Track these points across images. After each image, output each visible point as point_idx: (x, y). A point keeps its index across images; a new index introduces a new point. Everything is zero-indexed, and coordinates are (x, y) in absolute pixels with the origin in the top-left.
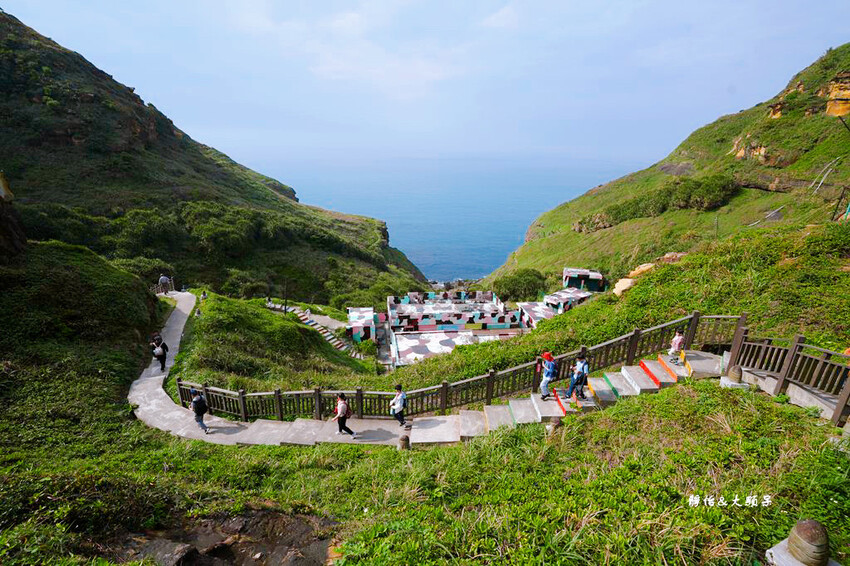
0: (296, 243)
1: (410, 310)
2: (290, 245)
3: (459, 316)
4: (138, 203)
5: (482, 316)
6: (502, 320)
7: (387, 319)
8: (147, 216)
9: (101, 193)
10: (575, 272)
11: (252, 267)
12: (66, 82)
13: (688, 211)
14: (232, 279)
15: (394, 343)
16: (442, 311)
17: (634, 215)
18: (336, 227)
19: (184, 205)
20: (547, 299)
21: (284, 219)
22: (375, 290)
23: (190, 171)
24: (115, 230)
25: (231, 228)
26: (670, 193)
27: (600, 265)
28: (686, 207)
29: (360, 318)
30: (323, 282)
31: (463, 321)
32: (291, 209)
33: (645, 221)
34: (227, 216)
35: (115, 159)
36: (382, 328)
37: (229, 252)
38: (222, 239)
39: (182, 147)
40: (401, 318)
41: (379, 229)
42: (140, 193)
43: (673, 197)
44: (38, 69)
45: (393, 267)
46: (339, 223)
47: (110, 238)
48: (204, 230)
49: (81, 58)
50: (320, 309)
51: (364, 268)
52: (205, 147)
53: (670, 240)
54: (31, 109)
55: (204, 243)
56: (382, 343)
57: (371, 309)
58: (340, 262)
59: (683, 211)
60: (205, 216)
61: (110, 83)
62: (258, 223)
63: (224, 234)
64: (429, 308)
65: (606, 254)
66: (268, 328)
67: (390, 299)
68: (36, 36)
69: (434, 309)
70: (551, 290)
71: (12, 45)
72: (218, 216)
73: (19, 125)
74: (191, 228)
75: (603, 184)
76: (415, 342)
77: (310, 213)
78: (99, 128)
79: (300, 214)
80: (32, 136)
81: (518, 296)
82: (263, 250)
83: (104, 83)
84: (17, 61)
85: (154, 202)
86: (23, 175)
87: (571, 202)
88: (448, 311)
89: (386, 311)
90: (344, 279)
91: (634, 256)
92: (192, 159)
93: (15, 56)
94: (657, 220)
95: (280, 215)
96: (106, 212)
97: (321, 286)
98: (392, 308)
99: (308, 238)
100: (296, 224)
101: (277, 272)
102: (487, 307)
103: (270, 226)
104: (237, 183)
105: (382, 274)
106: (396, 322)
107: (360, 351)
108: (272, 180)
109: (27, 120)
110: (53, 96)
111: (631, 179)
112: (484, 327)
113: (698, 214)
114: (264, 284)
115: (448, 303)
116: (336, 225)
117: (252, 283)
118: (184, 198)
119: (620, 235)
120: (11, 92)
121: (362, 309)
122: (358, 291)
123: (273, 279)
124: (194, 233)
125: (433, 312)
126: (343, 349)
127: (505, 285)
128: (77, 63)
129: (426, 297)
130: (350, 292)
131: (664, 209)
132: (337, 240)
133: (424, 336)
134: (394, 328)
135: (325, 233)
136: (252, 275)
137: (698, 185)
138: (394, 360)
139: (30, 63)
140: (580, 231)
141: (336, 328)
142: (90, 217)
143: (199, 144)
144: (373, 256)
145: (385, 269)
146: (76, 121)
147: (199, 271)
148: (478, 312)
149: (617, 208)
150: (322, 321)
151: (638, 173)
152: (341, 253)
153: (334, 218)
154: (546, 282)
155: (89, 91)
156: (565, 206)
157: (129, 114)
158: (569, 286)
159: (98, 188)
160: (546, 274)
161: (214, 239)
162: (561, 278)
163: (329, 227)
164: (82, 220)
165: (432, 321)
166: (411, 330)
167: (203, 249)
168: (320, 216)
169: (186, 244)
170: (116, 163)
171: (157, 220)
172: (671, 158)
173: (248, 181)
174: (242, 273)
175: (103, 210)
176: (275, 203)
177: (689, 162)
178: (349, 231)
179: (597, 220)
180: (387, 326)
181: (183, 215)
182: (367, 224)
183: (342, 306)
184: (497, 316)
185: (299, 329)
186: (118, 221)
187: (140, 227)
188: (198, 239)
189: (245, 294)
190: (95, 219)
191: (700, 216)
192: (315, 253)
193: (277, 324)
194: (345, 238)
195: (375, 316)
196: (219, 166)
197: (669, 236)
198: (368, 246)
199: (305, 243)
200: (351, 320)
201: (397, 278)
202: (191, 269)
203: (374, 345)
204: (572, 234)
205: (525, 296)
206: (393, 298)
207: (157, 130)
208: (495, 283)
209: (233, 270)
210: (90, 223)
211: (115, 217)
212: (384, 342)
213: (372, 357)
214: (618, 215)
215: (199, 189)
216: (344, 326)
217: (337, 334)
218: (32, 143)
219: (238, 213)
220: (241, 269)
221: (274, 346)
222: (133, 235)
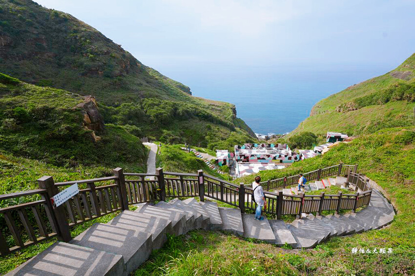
0: (192, 118)
1: (245, 152)
2: (189, 118)
3: (269, 156)
4: (125, 100)
5: (280, 156)
6: (290, 158)
7: (234, 156)
8: (129, 106)
9: (110, 95)
10: (333, 134)
11: (173, 129)
12: (96, 46)
13: (402, 102)
14: (164, 135)
15: (237, 167)
16: (261, 153)
17: (370, 103)
18: (210, 108)
19: (143, 100)
20: (316, 148)
21: (186, 106)
22: (228, 141)
23: (144, 83)
24: (117, 113)
25: (163, 111)
26: (392, 92)
27: (348, 131)
28: (401, 100)
29: (222, 155)
30: (204, 136)
31: (271, 158)
32: (189, 99)
33: (376, 107)
34: (162, 105)
35: (115, 80)
36: (232, 160)
37: (163, 122)
38: (160, 116)
39: (141, 71)
40: (241, 156)
41: (231, 109)
42: (125, 95)
43: (393, 94)
44: (85, 41)
45: (238, 129)
46: (212, 106)
47: (115, 116)
48: (152, 112)
49: (100, 33)
50: (204, 150)
51: (224, 130)
52: (148, 68)
53: (389, 118)
54: (83, 59)
55: (152, 118)
56: (232, 167)
57: (227, 151)
58: (213, 127)
59: (399, 102)
60: (153, 105)
61: (112, 44)
62: (175, 108)
63: (161, 114)
64: (254, 151)
65: (352, 125)
66: (185, 159)
67: (236, 146)
68: (84, 26)
69: (257, 152)
70: (319, 143)
71: (76, 31)
72: (158, 105)
73: (79, 66)
74: (146, 111)
75: (357, 84)
76: (247, 168)
77: (198, 101)
78: (109, 66)
79: (193, 102)
80: (84, 71)
81: (301, 146)
82: (178, 121)
83: (110, 44)
84: (78, 38)
85: (131, 99)
86: (81, 89)
87: (337, 94)
88: (264, 153)
89: (234, 152)
90: (214, 135)
91: (367, 127)
92: (145, 77)
93: (77, 36)
94: (383, 107)
95: (185, 104)
96: (113, 104)
97: (203, 138)
98: (237, 150)
99: (197, 115)
100: (192, 108)
101: (183, 131)
102: (283, 152)
103: (180, 110)
104: (164, 87)
105: (232, 133)
106: (238, 158)
107: (222, 170)
108: (179, 83)
109: (82, 64)
110: (91, 53)
111: (374, 81)
112: (281, 161)
113: (408, 103)
114: (178, 137)
115: (264, 149)
116: (211, 107)
117: (173, 136)
118: (143, 96)
119: (361, 114)
120: (75, 52)
121: (223, 151)
122: (221, 141)
123: (182, 135)
124: (148, 113)
125: (256, 153)
126: (214, 169)
127: (295, 140)
128: (99, 36)
129: (253, 146)
130: (217, 142)
131: (387, 101)
132: (211, 116)
133: (251, 165)
134: (237, 160)
135: (205, 112)
136: (173, 133)
137: (409, 87)
138: (237, 175)
139: (82, 39)
140: (340, 111)
141: (211, 159)
142: (107, 107)
143: (145, 66)
144: (228, 124)
145: (234, 130)
146: (100, 64)
147: (151, 131)
148: (279, 154)
149: (361, 99)
150: (205, 156)
151: (378, 78)
152: (213, 122)
153: (209, 103)
154: (317, 139)
155: (105, 50)
156: (334, 96)
157: (120, 59)
158: (330, 142)
159: (108, 93)
160: (318, 135)
161: (156, 116)
162: (325, 137)
163: (207, 108)
164: (104, 108)
165: (255, 158)
166: (245, 161)
167: (152, 121)
168: (203, 103)
169: (145, 119)
170: (116, 82)
171: (133, 108)
172: (399, 69)
173: (169, 86)
174: (169, 132)
175: (111, 103)
176: (182, 97)
177: (410, 71)
178: (217, 110)
179: (349, 106)
180: (234, 159)
181: (143, 105)
182: (225, 106)
183: (214, 149)
184: (288, 157)
185: (197, 160)
186: (117, 108)
187: (127, 111)
188: (149, 116)
189: (170, 142)
190: (108, 107)
191: (409, 105)
192: (201, 122)
193: (189, 158)
194: (215, 114)
195: (228, 154)
196: (157, 79)
197: (389, 116)
198: (225, 118)
199: (196, 117)
200: (218, 156)
201: (240, 135)
202: (147, 130)
203: (228, 168)
204: (335, 113)
205: (305, 146)
206: (237, 146)
207: (131, 64)
208: (290, 139)
209: (165, 131)
210: (107, 110)
211: (116, 106)
212: (232, 166)
213: (227, 173)
214: (361, 103)
215: (149, 92)
216: (215, 158)
217: (211, 162)
218: (83, 75)
219: (166, 103)
220: (168, 130)
221: (188, 167)
222: (124, 115)
